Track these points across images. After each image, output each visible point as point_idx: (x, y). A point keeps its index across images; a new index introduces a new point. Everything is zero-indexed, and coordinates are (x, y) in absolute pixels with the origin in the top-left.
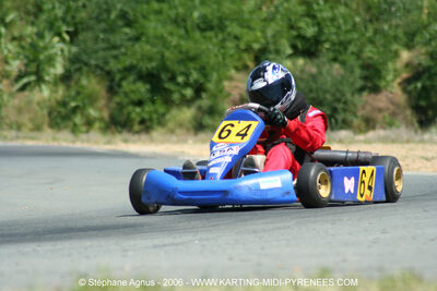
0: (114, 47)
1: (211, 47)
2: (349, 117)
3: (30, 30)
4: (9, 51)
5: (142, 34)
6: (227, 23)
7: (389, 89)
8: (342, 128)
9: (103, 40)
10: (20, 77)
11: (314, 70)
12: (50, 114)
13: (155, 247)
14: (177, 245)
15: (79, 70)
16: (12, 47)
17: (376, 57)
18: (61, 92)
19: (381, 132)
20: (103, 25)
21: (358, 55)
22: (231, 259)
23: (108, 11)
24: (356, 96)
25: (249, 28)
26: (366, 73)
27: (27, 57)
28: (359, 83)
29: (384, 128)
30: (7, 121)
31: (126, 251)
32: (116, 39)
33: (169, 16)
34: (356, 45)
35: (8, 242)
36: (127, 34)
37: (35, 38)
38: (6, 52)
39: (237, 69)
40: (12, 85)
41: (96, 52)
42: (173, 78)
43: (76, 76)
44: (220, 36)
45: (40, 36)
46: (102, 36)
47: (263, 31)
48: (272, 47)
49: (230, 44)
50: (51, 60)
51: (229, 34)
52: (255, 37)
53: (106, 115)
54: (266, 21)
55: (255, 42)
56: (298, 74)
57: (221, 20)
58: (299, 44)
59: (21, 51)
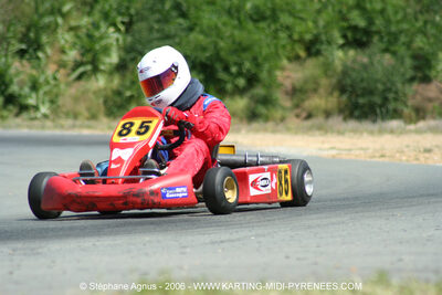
0: (168, 37)
1: (263, 37)
2: (400, 106)
3: (85, 21)
4: (66, 41)
5: (195, 24)
6: (279, 14)
8: (393, 118)
9: (158, 31)
10: (74, 70)
11: (365, 60)
12: (105, 102)
14: (233, 241)
15: (134, 59)
16: (69, 37)
17: (427, 47)
18: (116, 81)
19: (432, 123)
20: (157, 16)
21: (408, 45)
22: (287, 257)
23: (163, 2)
24: (407, 86)
25: (301, 19)
26: (416, 63)
27: (83, 47)
28: (410, 73)
29: (434, 118)
30: (64, 110)
32: (170, 28)
33: (223, 7)
34: (406, 36)
36: (180, 25)
37: (90, 27)
38: (62, 42)
39: (289, 59)
40: (69, 75)
41: (150, 41)
42: (226, 69)
44: (273, 27)
45: (96, 26)
46: (156, 26)
47: (315, 22)
48: (323, 38)
49: (283, 35)
50: (106, 50)
51: (282, 26)
52: (307, 29)
54: (319, 12)
55: (307, 32)
56: (349, 63)
57: (274, 11)
58: (349, 35)
59: (77, 41)
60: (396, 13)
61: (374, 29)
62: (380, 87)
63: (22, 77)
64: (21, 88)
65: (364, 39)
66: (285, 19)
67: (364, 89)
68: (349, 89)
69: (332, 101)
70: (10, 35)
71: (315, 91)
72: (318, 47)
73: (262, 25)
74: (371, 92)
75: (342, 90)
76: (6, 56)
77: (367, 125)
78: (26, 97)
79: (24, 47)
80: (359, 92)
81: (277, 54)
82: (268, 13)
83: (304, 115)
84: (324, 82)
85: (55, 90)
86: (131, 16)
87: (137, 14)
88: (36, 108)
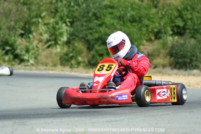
0: (90, 29)
1: (135, 30)
2: (198, 64)
3: (52, 21)
4: (43, 30)
5: (103, 23)
6: (142, 19)
8: (195, 69)
9: (85, 26)
10: (46, 43)
11: (182, 42)
12: (60, 59)
13: (107, 121)
15: (74, 39)
16: (44, 28)
18: (66, 49)
20: (85, 19)
23: (88, 13)
25: (153, 22)
27: (50, 33)
30: (41, 62)
31: (94, 123)
32: (91, 25)
33: (116, 15)
35: (40, 117)
36: (96, 23)
37: (54, 23)
38: (41, 30)
39: (147, 40)
40: (43, 46)
41: (82, 31)
43: (72, 42)
45: (57, 23)
46: (85, 24)
47: (159, 24)
48: (163, 31)
50: (61, 34)
51: (143, 24)
52: (155, 26)
53: (86, 60)
54: (161, 18)
55: (155, 28)
56: (175, 43)
57: (140, 18)
58: (175, 29)
59: (48, 30)
61: (187, 27)
62: (189, 54)
63: (22, 46)
64: (21, 51)
65: (182, 32)
66: (146, 22)
67: (182, 55)
68: (175, 55)
69: (167, 61)
70: (17, 26)
71: (158, 55)
72: (160, 35)
73: (134, 24)
74: (185, 57)
75: (171, 55)
76: (15, 36)
77: (182, 72)
78: (23, 55)
79: (23, 32)
80: (179, 57)
81: (141, 38)
82: (137, 19)
83: (153, 66)
84: (163, 51)
85: (37, 53)
88: (28, 61)
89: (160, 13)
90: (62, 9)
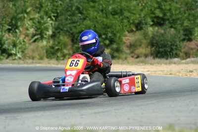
1: (117, 22)
2: (178, 52)
3: (37, 16)
4: (29, 25)
5: (87, 17)
6: (124, 11)
7: (196, 39)
8: (175, 57)
11: (162, 31)
12: (47, 52)
15: (59, 32)
16: (30, 23)
17: (190, 25)
18: (51, 42)
19: (192, 59)
20: (69, 13)
21: (182, 25)
23: (71, 7)
24: (181, 43)
25: (134, 14)
26: (185, 33)
27: (36, 27)
28: (183, 37)
30: (28, 55)
32: (75, 18)
33: (99, 9)
37: (39, 18)
38: (27, 25)
39: (128, 32)
40: (30, 40)
41: (66, 24)
42: (100, 36)
43: (58, 36)
45: (42, 18)
46: (69, 18)
47: (140, 15)
48: (143, 22)
49: (125, 21)
50: (47, 29)
51: (125, 16)
52: (136, 18)
53: (71, 52)
54: (142, 10)
56: (155, 33)
57: (121, 10)
58: (155, 20)
59: (34, 24)
60: (176, 10)
61: (166, 17)
63: (9, 41)
64: (9, 46)
65: (162, 22)
66: (127, 14)
67: (162, 44)
68: (156, 45)
69: (148, 50)
70: (4, 22)
71: (140, 45)
72: (141, 26)
73: (116, 16)
74: (165, 46)
75: (152, 44)
76: (2, 31)
77: (164, 60)
78: (11, 50)
79: (10, 27)
80: (160, 46)
81: (123, 29)
82: (119, 11)
83: (135, 56)
84: (144, 41)
85: (24, 47)
86: (58, 13)
87: (60, 12)
89: (140, 5)
90: (46, 5)
